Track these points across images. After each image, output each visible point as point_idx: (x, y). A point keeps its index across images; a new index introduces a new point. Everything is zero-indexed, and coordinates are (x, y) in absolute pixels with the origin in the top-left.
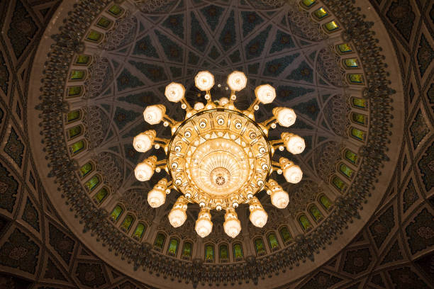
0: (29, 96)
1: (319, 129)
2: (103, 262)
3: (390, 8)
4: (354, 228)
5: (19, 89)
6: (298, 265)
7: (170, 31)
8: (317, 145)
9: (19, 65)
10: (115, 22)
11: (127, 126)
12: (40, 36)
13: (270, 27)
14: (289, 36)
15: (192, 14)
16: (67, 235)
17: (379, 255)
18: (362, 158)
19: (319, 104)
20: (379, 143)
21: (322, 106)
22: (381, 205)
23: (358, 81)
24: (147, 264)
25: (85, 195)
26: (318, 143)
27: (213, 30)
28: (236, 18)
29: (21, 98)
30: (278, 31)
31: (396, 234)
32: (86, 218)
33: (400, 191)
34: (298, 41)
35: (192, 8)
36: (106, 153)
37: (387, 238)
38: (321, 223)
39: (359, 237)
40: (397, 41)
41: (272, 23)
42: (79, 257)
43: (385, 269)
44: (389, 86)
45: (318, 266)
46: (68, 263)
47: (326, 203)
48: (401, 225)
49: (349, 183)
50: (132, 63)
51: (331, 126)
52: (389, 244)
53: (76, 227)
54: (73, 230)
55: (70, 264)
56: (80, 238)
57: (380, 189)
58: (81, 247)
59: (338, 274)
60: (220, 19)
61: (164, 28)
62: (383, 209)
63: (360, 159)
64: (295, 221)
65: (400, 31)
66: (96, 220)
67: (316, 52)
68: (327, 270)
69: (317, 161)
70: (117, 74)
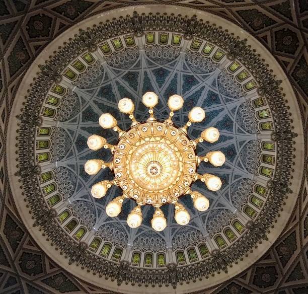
0: (13, 106)
1: (235, 169)
2: (44, 253)
3: (294, 70)
4: (262, 248)
5: (7, 99)
6: (213, 275)
7: (127, 83)
8: (233, 182)
9: (11, 82)
10: (87, 67)
11: (84, 151)
12: (30, 64)
13: (203, 88)
14: (217, 95)
15: (146, 73)
16: (19, 226)
17: (284, 274)
18: (269, 191)
19: (236, 149)
20: (284, 178)
21: (239, 150)
22: (285, 229)
23: (268, 128)
24: (81, 261)
25: (41, 196)
26: (234, 180)
27: (160, 87)
28: (178, 79)
29: (7, 106)
30: (209, 91)
31: (298, 257)
32: (37, 215)
33: (301, 219)
34: (224, 99)
35: (145, 68)
36: (64, 168)
37: (291, 259)
38: (234, 242)
39: (267, 256)
40: (300, 95)
41: (205, 85)
42: (25, 246)
43: (290, 287)
44: (292, 131)
45: (231, 277)
46: (14, 251)
47: (239, 227)
48: (302, 249)
49: (259, 211)
50: (95, 102)
51: (245, 166)
52: (293, 264)
53: (28, 221)
54: (25, 223)
55: (16, 251)
56: (29, 230)
57: (284, 216)
58: (28, 238)
59: (248, 286)
60: (167, 79)
61: (123, 80)
62: (287, 233)
63: (267, 192)
64: (213, 240)
65: (301, 87)
66: (46, 218)
67: (236, 107)
68: (239, 281)
69: (232, 194)
70: (83, 109)
